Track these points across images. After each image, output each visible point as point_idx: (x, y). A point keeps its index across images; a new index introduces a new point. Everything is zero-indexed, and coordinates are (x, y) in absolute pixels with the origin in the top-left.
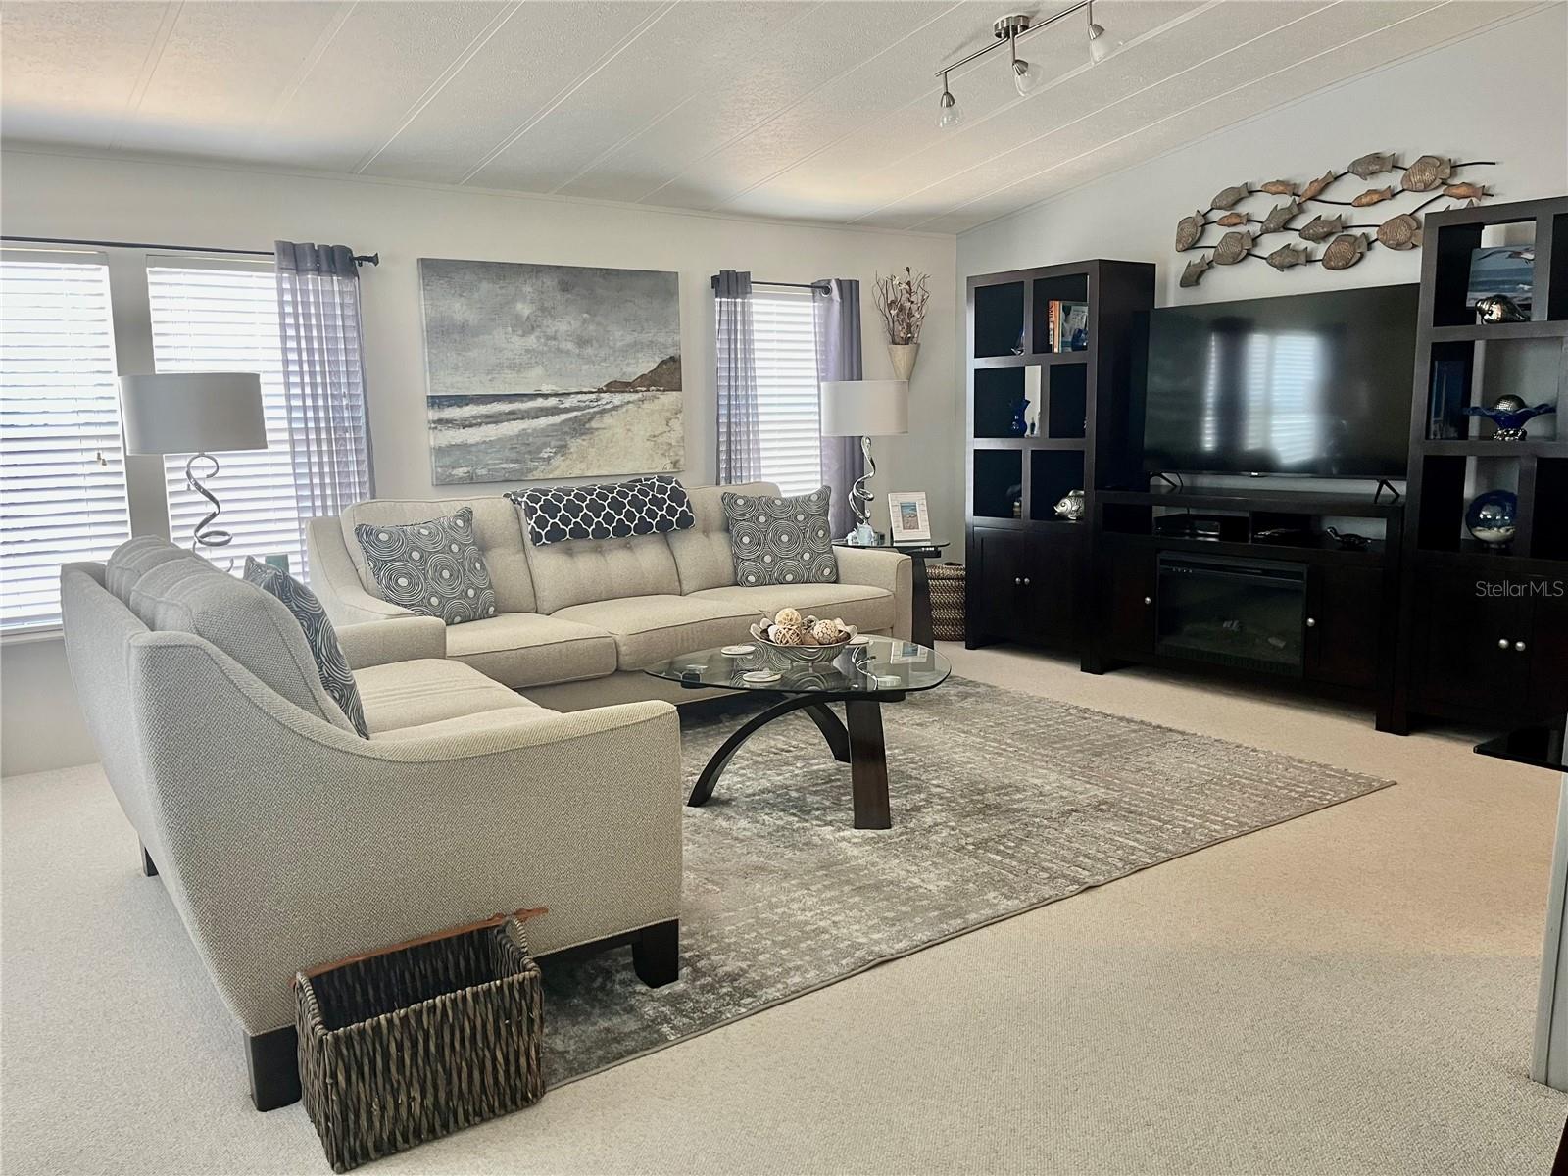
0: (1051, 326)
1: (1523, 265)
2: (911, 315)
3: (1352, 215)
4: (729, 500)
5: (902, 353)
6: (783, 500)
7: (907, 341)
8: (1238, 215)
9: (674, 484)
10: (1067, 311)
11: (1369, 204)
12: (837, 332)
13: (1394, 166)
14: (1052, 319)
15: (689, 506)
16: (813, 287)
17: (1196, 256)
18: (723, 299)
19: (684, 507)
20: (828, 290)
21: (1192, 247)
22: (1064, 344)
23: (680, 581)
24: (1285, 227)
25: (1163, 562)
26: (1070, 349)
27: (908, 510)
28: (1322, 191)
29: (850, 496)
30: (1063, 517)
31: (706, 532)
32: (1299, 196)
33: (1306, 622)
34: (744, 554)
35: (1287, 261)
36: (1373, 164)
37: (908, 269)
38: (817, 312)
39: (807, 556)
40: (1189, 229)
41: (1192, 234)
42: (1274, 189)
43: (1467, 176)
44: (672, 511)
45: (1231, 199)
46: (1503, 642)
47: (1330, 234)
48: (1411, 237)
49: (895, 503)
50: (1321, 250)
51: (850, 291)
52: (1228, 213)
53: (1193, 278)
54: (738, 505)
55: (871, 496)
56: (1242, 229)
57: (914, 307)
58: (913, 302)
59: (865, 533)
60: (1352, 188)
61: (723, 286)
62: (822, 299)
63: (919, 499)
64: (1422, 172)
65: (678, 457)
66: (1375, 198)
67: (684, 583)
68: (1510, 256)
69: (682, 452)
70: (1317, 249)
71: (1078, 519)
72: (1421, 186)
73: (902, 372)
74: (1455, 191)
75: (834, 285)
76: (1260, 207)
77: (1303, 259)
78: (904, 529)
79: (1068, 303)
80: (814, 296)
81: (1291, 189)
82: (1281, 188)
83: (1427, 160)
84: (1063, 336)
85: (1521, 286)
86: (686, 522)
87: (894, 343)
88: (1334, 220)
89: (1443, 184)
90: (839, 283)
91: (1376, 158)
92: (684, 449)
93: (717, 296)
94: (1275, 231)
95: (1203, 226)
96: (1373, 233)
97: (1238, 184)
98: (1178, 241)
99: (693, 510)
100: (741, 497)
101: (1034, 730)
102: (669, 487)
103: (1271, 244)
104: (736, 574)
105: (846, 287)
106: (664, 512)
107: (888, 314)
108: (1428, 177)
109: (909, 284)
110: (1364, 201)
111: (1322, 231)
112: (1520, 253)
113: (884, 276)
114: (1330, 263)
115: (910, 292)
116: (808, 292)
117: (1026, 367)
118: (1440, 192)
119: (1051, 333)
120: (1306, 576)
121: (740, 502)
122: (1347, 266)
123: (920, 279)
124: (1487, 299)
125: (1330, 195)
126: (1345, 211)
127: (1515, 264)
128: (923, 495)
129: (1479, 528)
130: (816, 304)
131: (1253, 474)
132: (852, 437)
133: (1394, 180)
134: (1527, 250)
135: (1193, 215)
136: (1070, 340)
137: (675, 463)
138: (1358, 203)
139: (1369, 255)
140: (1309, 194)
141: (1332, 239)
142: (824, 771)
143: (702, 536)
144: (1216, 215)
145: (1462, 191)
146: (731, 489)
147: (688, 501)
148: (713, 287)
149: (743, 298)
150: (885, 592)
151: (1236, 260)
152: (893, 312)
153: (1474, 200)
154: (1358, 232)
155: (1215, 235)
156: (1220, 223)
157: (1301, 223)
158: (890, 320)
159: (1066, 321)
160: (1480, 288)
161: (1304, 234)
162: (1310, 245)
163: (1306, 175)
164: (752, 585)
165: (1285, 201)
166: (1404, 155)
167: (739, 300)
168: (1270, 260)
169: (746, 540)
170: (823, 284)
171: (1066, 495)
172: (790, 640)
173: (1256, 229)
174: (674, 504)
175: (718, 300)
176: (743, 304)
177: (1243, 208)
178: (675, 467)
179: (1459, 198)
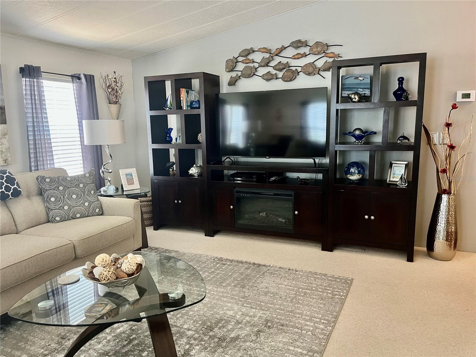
0: (182, 99)
1: (360, 82)
2: (117, 92)
3: (291, 62)
4: (41, 180)
5: (114, 107)
6: (71, 177)
7: (116, 103)
8: (249, 59)
9: (8, 174)
10: (188, 92)
11: (298, 58)
12: (86, 97)
13: (306, 45)
14: (182, 96)
15: (18, 185)
16: (72, 76)
17: (234, 74)
18: (26, 79)
19: (15, 186)
20: (79, 78)
21: (232, 71)
22: (188, 106)
23: (16, 225)
24: (267, 65)
25: (237, 192)
26: (189, 108)
27: (129, 177)
28: (280, 52)
29: (101, 171)
30: (192, 175)
31: (29, 197)
32: (272, 54)
33: (294, 212)
34: (52, 206)
35: (268, 77)
36: (298, 44)
37: (115, 72)
38: (75, 88)
39: (86, 204)
40: (230, 63)
41: (231, 66)
42: (263, 50)
43: (331, 50)
44: (8, 189)
45: (246, 53)
46: (366, 217)
47: (284, 68)
48: (313, 71)
49: (123, 173)
50: (280, 74)
51: (90, 79)
52: (245, 58)
53: (233, 83)
54: (46, 182)
55: (110, 171)
56: (251, 65)
57: (118, 89)
58: (118, 86)
59: (110, 189)
60: (291, 52)
61: (27, 72)
62: (77, 82)
63: (133, 171)
64: (317, 47)
65: (7, 158)
66: (300, 56)
67: (18, 226)
68: (355, 78)
69: (9, 155)
70: (279, 73)
71: (198, 176)
72: (317, 53)
73: (115, 116)
74: (329, 55)
75: (82, 76)
76: (258, 57)
77: (275, 77)
78: (128, 185)
79: (188, 90)
80: (73, 80)
81: (268, 51)
82: (265, 50)
83: (319, 43)
84: (187, 103)
85: (359, 89)
86: (17, 194)
87: (110, 103)
88: (285, 64)
89: (324, 52)
90: (85, 76)
91: (299, 41)
92: (10, 153)
93: (23, 77)
94: (264, 66)
95: (236, 63)
96: (299, 69)
97: (249, 48)
98: (226, 68)
99: (21, 186)
100: (48, 178)
101: (209, 276)
102: (5, 176)
103: (262, 71)
104: (48, 217)
105: (88, 78)
106: (3, 190)
107: (107, 91)
108: (319, 49)
109: (115, 78)
110: (296, 57)
111: (280, 67)
112: (358, 78)
113: (104, 74)
114: (285, 79)
115: (116, 82)
116: (70, 79)
117: (168, 115)
118: (323, 55)
119: (182, 101)
120: (293, 196)
121: (48, 180)
122: (291, 80)
123: (119, 76)
124: (353, 94)
125: (283, 54)
126: (289, 60)
127: (356, 81)
128: (135, 169)
129: (349, 175)
130: (74, 84)
131: (267, 157)
132: (97, 145)
133: (306, 50)
134: (360, 77)
135: (232, 58)
136: (189, 105)
137: (5, 161)
138: (294, 58)
139: (298, 77)
140: (276, 53)
141: (285, 70)
142: (124, 333)
143: (27, 199)
144: (240, 59)
145: (331, 55)
146: (40, 173)
147: (17, 183)
148: (20, 73)
149: (37, 79)
150: (130, 219)
151: (249, 76)
152: (110, 90)
153: (335, 58)
154: (294, 69)
155: (241, 67)
156: (242, 62)
157: (273, 64)
158: (108, 93)
159: (187, 97)
160: (346, 90)
161: (274, 67)
162: (277, 72)
163: (274, 47)
164: (58, 222)
165: (267, 55)
166: (309, 40)
167: (35, 80)
168: (263, 77)
169: (53, 199)
170: (77, 75)
171: (192, 166)
172: (110, 278)
173: (256, 65)
174: (9, 185)
175: (24, 79)
176: (38, 82)
177: (251, 57)
178: (5, 162)
179: (330, 57)
